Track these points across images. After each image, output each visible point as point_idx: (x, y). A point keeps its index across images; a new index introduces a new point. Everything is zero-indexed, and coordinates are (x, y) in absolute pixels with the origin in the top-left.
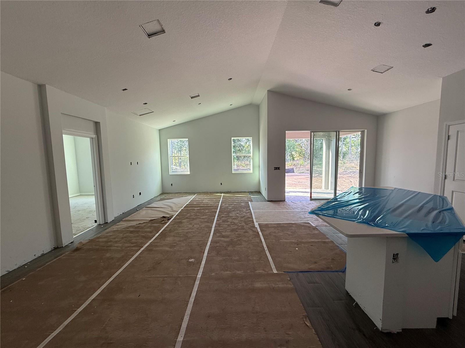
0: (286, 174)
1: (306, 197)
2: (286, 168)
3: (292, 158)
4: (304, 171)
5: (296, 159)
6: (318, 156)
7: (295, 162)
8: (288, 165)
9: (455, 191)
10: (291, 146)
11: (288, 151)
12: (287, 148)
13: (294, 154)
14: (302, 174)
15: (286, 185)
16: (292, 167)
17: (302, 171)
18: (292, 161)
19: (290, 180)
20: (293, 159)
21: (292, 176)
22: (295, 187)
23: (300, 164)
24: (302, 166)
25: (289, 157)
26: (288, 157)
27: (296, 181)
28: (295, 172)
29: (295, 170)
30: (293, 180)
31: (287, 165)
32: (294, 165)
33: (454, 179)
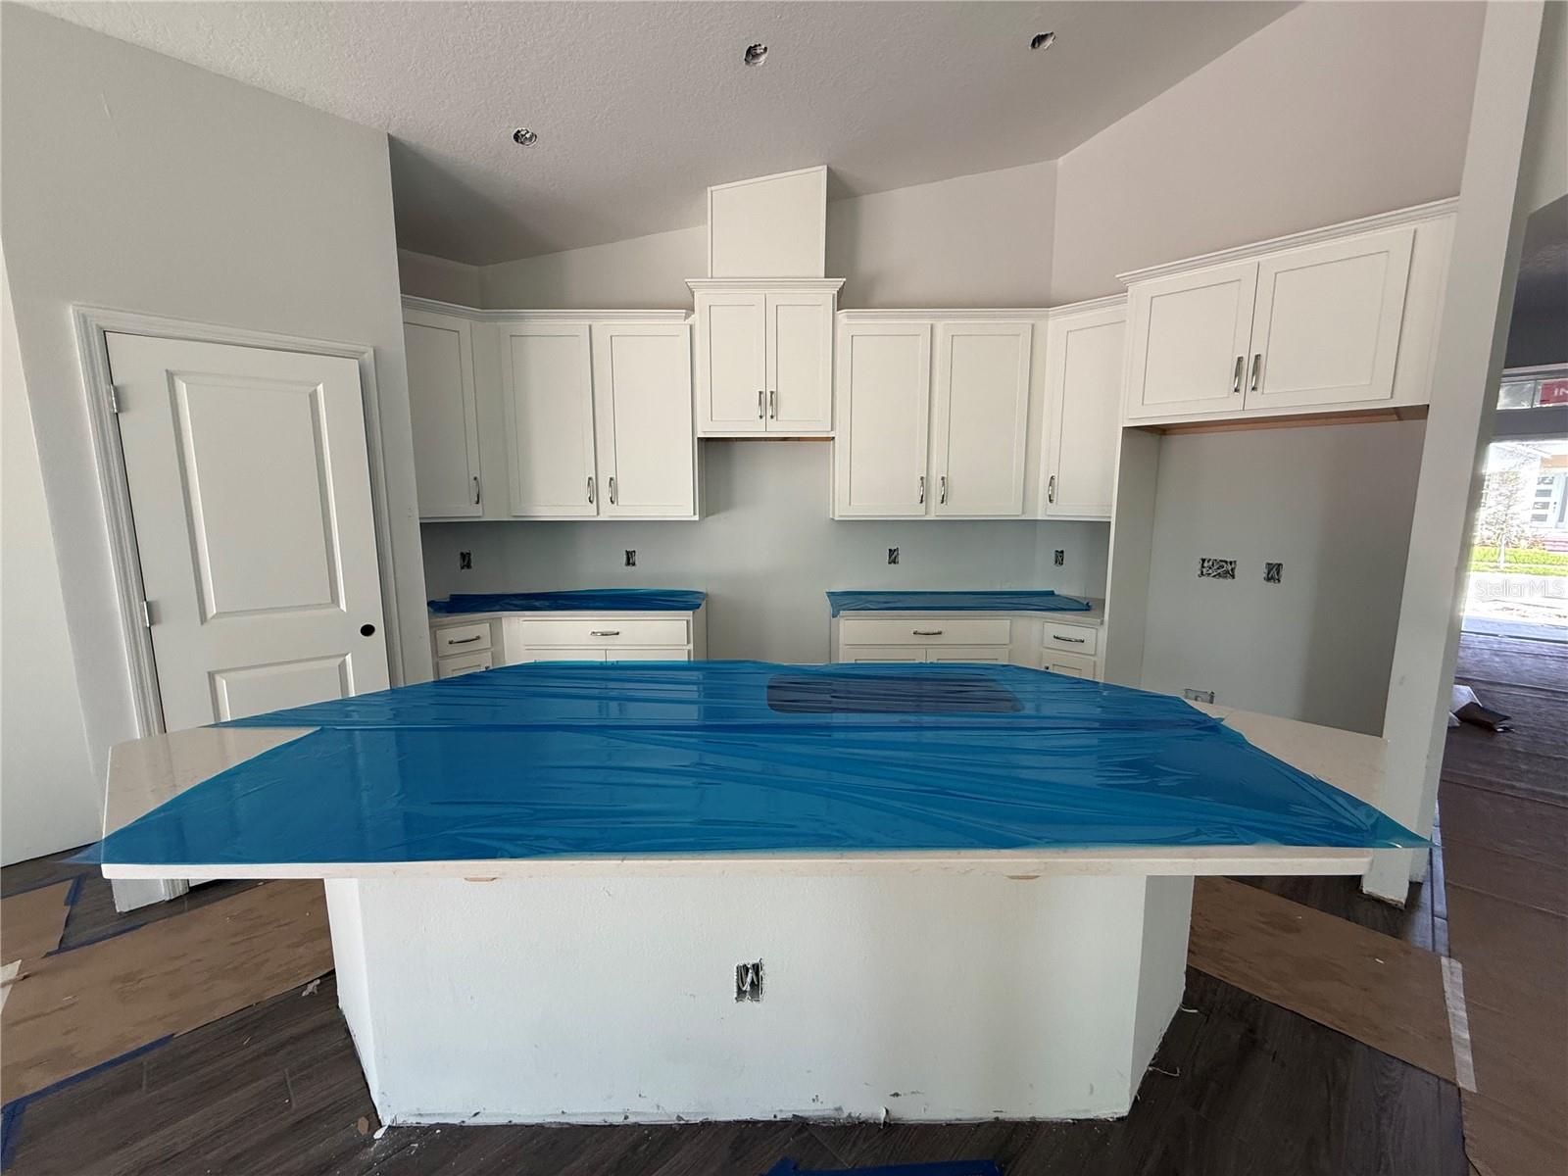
9: (225, 671)
33: (206, 618)
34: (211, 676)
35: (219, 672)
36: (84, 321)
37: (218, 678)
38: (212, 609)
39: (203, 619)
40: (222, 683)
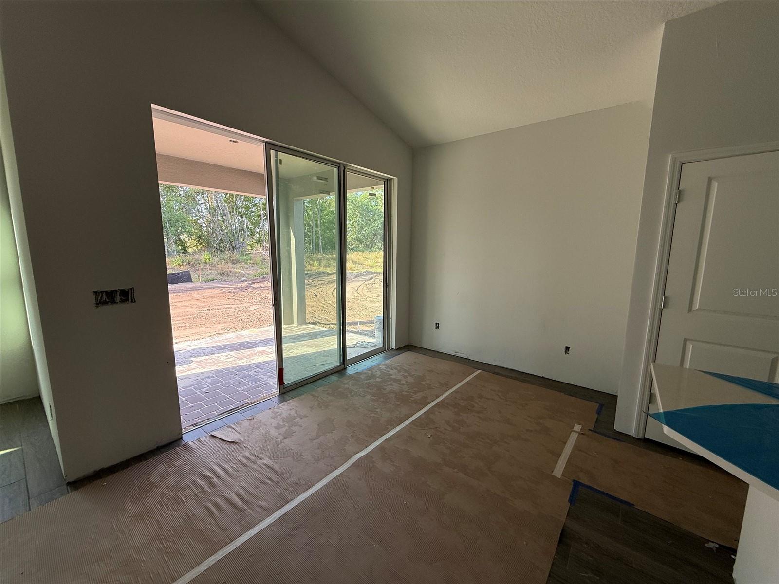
0: (170, 286)
1: (252, 373)
2: (168, 272)
3: (180, 247)
4: (213, 277)
5: (190, 250)
6: (238, 246)
7: (191, 258)
8: (173, 265)
9: (692, 340)
10: (178, 221)
11: (170, 230)
12: (166, 223)
13: (187, 240)
14: (211, 284)
15: (174, 323)
16: (183, 269)
17: (210, 277)
18: (182, 255)
19: (184, 304)
20: (185, 250)
21: (187, 290)
22: (203, 329)
23: (203, 261)
24: (208, 266)
25: (174, 246)
26: (169, 245)
27: (202, 305)
28: (193, 280)
29: (194, 276)
30: (193, 302)
31: (169, 264)
32: (189, 263)
33: (691, 309)
34: (685, 341)
35: (689, 340)
36: (674, 160)
37: (688, 343)
38: (696, 306)
39: (690, 310)
40: (690, 347)
